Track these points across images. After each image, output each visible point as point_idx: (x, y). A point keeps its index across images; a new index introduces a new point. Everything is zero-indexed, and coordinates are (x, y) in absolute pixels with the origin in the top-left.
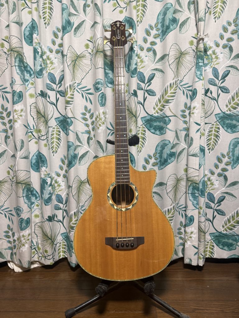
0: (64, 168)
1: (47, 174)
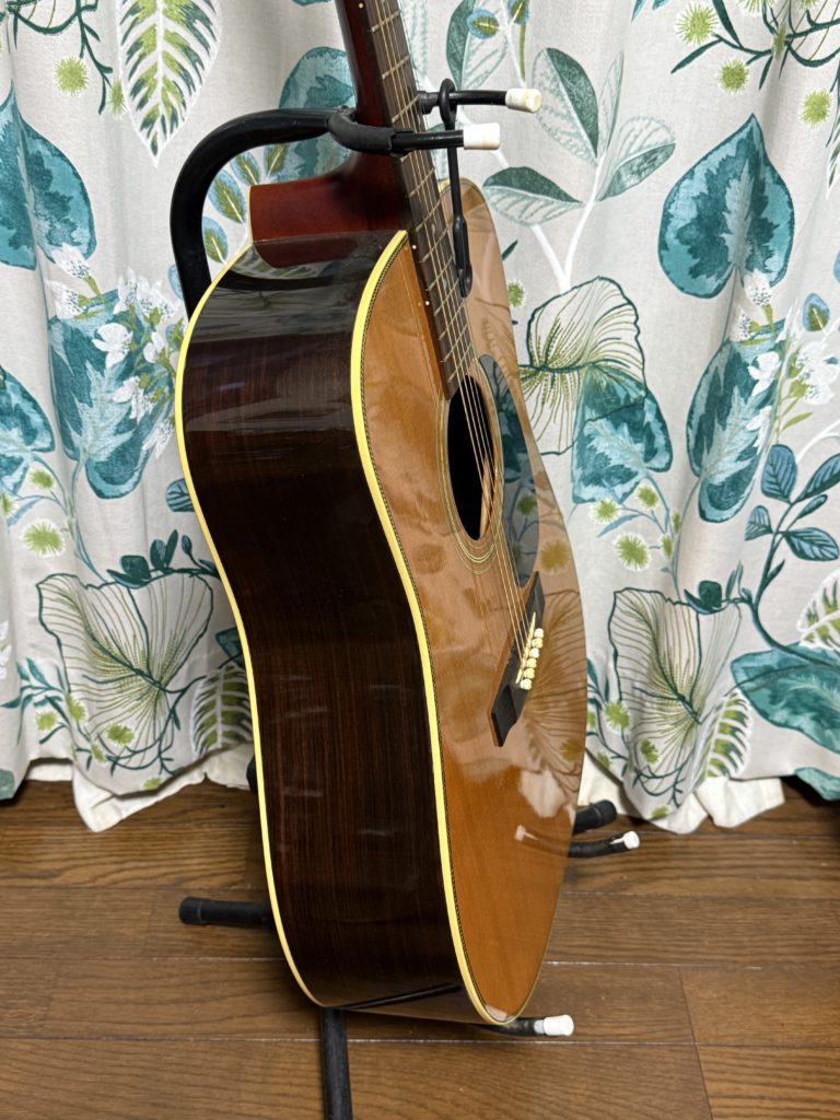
1: (98, 300)
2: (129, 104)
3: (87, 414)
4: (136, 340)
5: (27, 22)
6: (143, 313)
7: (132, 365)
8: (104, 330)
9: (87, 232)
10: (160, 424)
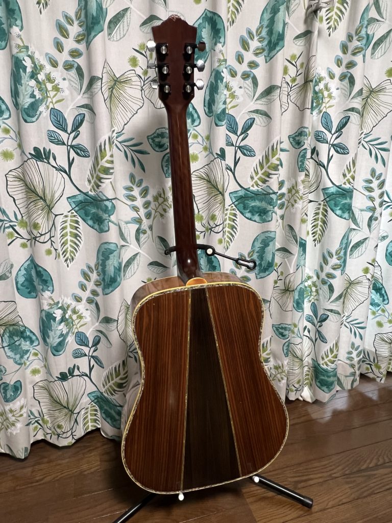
0: (87, 286)
1: (55, 304)
2: (61, 256)
3: (51, 334)
4: (64, 313)
5: (38, 241)
6: (65, 306)
7: (63, 319)
8: (56, 311)
9: (52, 288)
10: (70, 334)
